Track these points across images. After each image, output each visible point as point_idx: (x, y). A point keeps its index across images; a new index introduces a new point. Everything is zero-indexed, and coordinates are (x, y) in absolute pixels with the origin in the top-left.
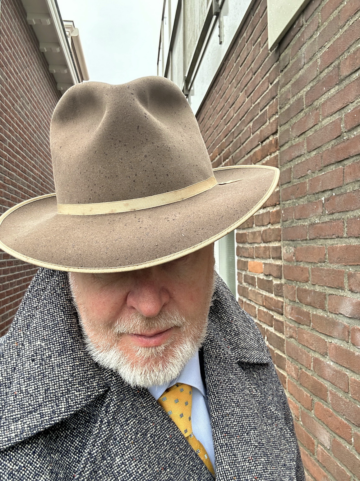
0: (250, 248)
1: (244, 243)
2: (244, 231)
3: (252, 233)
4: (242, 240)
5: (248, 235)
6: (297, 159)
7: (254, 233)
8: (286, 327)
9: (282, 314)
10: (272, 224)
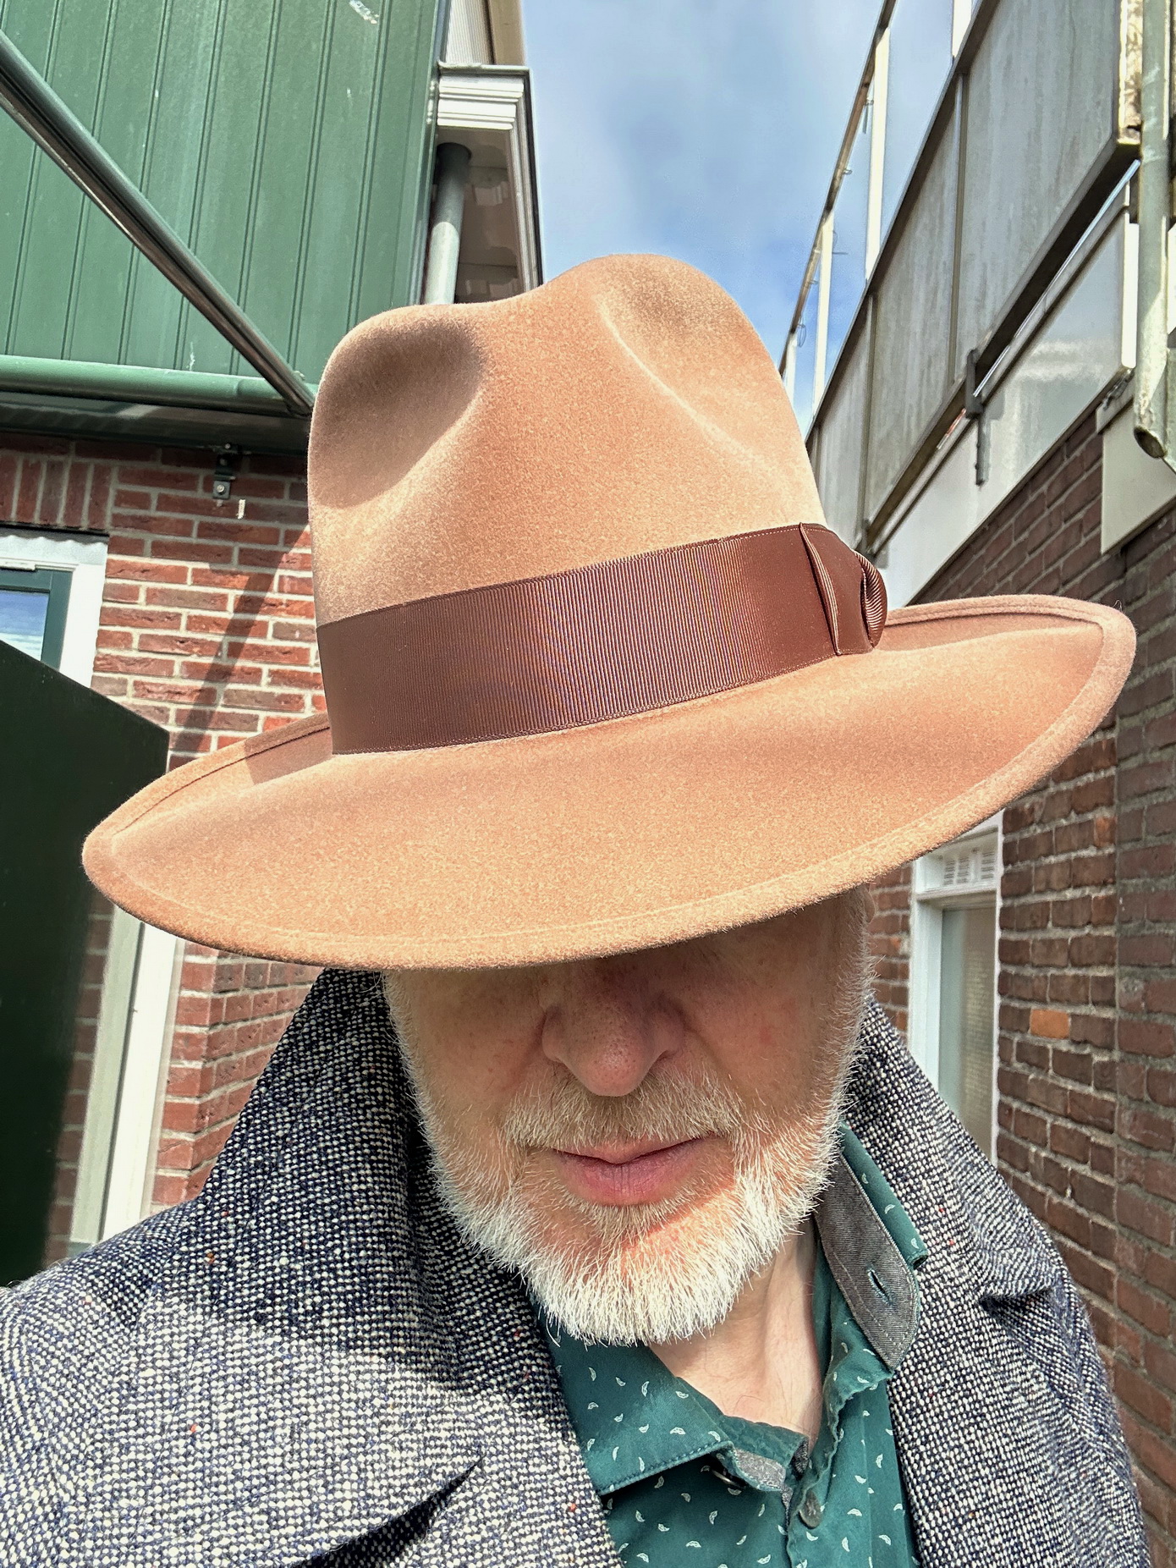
0: (1037, 977)
1: (1021, 963)
2: (1024, 937)
3: (1043, 941)
4: (1017, 957)
5: (1033, 946)
6: (1157, 794)
7: (1049, 943)
8: (1119, 1160)
9: (1111, 1132)
10: (1096, 926)
